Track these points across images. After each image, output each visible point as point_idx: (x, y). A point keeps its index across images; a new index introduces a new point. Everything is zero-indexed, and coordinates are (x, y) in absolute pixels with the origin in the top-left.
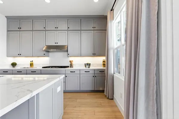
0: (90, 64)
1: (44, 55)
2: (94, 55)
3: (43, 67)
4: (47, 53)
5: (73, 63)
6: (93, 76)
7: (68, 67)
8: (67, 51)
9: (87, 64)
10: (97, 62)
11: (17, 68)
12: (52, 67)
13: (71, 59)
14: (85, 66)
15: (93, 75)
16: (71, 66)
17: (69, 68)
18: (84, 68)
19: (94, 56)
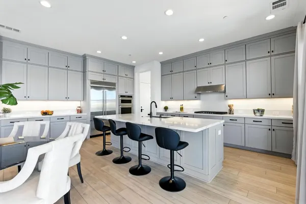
0: (264, 110)
1: (196, 98)
2: (272, 95)
3: (195, 112)
4: (199, 95)
5: (234, 108)
6: (270, 130)
7: (226, 113)
8: (225, 92)
9: (258, 110)
10: (281, 107)
11: (169, 111)
12: (205, 112)
13: (230, 102)
14: (255, 113)
15: (270, 127)
16: (231, 112)
17: (228, 115)
18: (252, 115)
19: (272, 98)
